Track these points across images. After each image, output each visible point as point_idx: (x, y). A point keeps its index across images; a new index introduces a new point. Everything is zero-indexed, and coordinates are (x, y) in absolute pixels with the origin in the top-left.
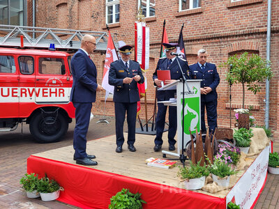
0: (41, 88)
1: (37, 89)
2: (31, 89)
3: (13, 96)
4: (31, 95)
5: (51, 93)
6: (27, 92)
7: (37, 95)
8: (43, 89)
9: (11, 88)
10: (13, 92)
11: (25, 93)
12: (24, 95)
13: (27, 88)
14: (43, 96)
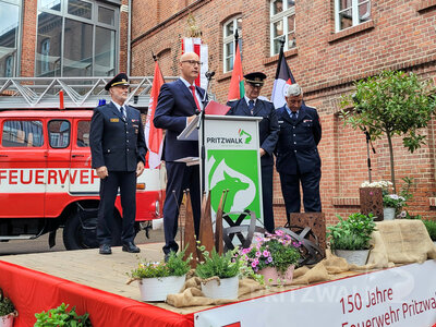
0: (79, 170)
1: (72, 171)
2: (63, 171)
3: (37, 182)
4: (63, 181)
5: (93, 177)
6: (58, 177)
7: (72, 181)
8: (82, 172)
9: (34, 170)
10: (37, 177)
11: (54, 177)
12: (52, 180)
13: (57, 170)
14: (82, 182)
